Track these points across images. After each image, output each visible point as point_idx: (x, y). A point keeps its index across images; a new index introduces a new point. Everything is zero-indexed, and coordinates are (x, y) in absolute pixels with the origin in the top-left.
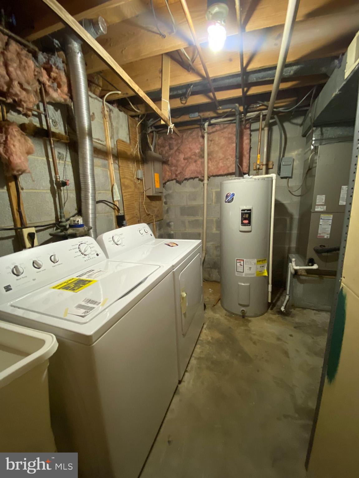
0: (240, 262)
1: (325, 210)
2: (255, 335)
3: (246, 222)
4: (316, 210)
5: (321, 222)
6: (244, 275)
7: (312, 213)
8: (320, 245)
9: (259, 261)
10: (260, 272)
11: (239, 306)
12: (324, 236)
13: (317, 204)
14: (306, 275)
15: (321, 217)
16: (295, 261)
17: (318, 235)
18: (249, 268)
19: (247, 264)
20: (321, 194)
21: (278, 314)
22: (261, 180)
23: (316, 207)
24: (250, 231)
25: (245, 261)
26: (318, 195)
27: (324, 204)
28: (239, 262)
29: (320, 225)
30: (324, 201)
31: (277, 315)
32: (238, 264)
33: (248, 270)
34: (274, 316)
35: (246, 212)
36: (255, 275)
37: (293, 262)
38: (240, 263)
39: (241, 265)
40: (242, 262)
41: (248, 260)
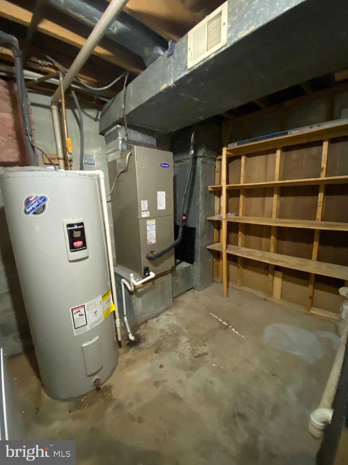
0: (79, 311)
1: (149, 216)
2: (131, 405)
3: (79, 244)
4: (143, 216)
5: (148, 228)
6: (88, 328)
7: (140, 219)
8: (151, 251)
9: (104, 296)
10: (107, 311)
11: (89, 378)
12: (152, 242)
13: (142, 210)
14: (143, 286)
15: (147, 223)
16: (134, 276)
17: (148, 242)
18: (94, 313)
19: (91, 308)
20: (144, 199)
21: (132, 348)
22: (88, 177)
23: (142, 213)
24: (87, 257)
25: (87, 305)
26: (142, 200)
27: (147, 209)
28: (77, 312)
29: (148, 232)
30: (147, 206)
31: (131, 350)
32: (76, 316)
33: (93, 316)
34: (129, 353)
35: (76, 227)
36: (103, 319)
37: (132, 278)
38: (79, 313)
39: (82, 315)
40: (82, 310)
41: (91, 302)
